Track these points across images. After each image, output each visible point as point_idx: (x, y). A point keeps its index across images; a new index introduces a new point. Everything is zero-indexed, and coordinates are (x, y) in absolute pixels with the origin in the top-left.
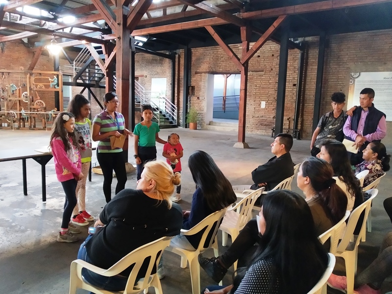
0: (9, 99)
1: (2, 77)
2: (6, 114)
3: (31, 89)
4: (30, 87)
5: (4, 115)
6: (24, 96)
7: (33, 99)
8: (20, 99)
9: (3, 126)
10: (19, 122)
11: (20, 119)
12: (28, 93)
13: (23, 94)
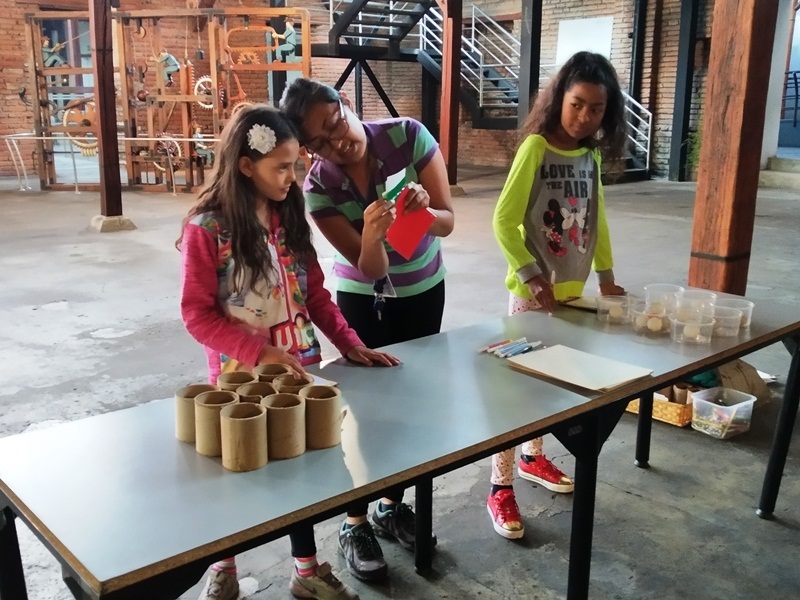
0: (160, 99)
1: (139, 32)
2: (152, 147)
3: (220, 68)
4: (218, 62)
5: (147, 149)
6: (200, 89)
7: (225, 97)
8: (190, 99)
9: (144, 181)
10: (188, 170)
11: (192, 159)
12: (212, 79)
13: (199, 82)
